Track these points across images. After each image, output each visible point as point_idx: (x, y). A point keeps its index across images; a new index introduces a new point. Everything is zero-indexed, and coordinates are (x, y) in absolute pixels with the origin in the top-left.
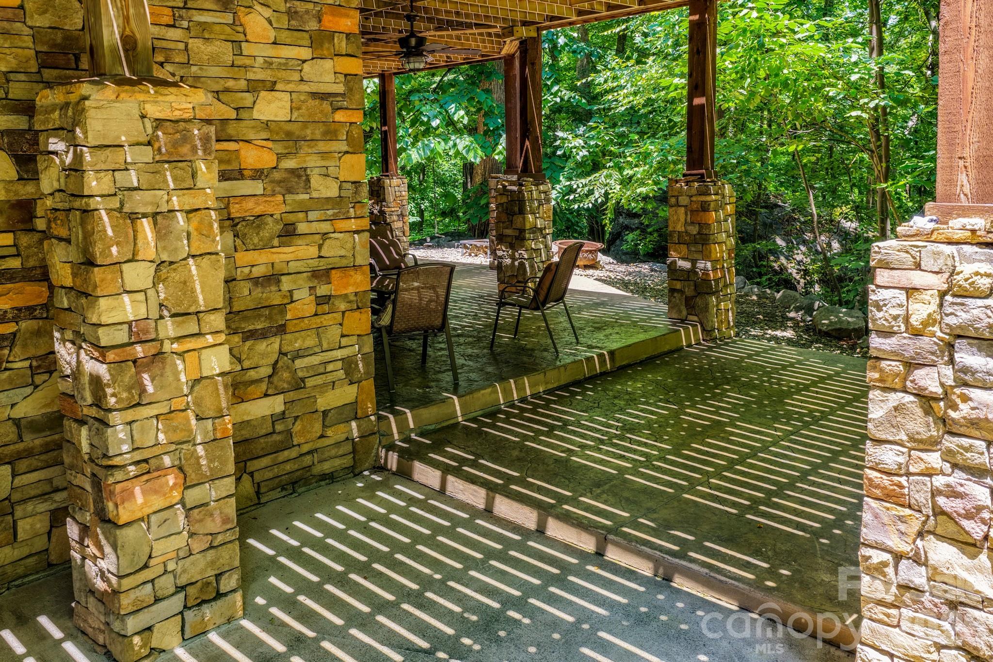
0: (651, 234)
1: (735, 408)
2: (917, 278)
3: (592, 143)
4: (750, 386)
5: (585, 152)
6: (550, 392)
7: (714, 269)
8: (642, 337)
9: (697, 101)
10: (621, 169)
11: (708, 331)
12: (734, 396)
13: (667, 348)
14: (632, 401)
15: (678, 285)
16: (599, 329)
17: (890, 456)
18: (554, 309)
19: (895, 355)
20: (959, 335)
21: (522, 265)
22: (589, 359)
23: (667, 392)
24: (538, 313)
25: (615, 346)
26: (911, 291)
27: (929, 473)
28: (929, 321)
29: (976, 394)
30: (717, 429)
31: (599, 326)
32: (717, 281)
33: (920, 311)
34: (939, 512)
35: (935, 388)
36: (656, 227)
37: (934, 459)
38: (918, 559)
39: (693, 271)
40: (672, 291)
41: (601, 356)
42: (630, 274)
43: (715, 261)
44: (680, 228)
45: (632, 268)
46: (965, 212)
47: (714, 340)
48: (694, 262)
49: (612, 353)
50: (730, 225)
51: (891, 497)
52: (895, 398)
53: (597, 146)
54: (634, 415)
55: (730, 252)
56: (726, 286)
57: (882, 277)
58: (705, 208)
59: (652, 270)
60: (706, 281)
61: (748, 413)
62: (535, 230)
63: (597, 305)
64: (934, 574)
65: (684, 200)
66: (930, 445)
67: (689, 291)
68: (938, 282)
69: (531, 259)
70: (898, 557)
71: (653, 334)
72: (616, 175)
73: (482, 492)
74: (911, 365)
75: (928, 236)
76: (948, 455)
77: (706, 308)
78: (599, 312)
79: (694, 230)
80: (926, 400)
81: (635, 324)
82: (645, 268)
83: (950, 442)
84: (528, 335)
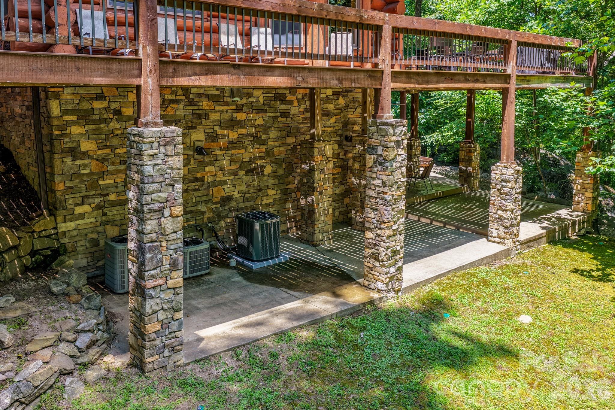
0: (451, 154)
1: (476, 205)
2: (497, 172)
3: (428, 117)
4: (481, 201)
5: (424, 120)
6: (427, 201)
7: (473, 170)
8: (451, 189)
9: (469, 120)
10: (442, 132)
11: (470, 188)
12: (476, 203)
13: (458, 192)
14: (450, 203)
15: (462, 174)
16: (438, 186)
17: (493, 198)
18: (426, 179)
19: (494, 183)
20: (502, 180)
21: (411, 166)
22: (437, 193)
23: (458, 202)
24: (423, 181)
25: (443, 190)
26: (496, 174)
27: (498, 201)
28: (498, 178)
29: (504, 188)
30: (471, 209)
31: (438, 185)
32: (473, 173)
33: (497, 177)
34: (499, 206)
35: (499, 188)
36: (453, 151)
37: (499, 198)
38: (497, 214)
39: (466, 170)
40: (460, 176)
41: (440, 193)
42: (443, 170)
43: (473, 168)
44: (463, 157)
45: (443, 168)
46: (504, 163)
47: (472, 191)
48: (467, 168)
49: (443, 192)
50: (478, 157)
51: (494, 204)
52: (494, 190)
53: (429, 118)
54: (449, 206)
55: (478, 164)
56: (476, 175)
57: (493, 172)
58: (470, 151)
59: (451, 169)
60: (470, 173)
61: (479, 207)
62: (415, 155)
63: (435, 180)
64: (499, 215)
65: (464, 149)
66: (498, 196)
67: (465, 176)
68: (500, 173)
69: (413, 165)
70: (494, 213)
71: (454, 188)
72: (440, 135)
73: (417, 217)
74: (496, 185)
75: (499, 166)
76: (501, 198)
77: (470, 181)
78: (437, 182)
79: (467, 158)
80: (498, 190)
81: (448, 185)
82: (448, 168)
83: (501, 196)
84: (417, 187)
